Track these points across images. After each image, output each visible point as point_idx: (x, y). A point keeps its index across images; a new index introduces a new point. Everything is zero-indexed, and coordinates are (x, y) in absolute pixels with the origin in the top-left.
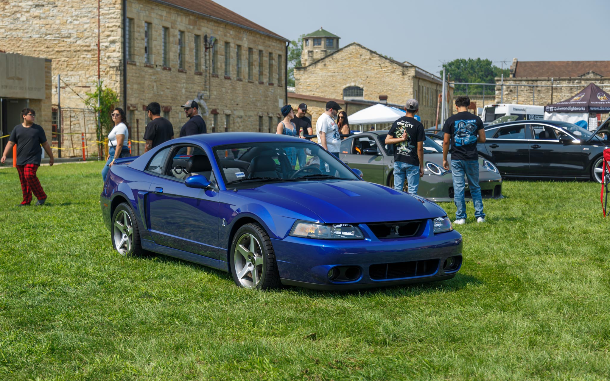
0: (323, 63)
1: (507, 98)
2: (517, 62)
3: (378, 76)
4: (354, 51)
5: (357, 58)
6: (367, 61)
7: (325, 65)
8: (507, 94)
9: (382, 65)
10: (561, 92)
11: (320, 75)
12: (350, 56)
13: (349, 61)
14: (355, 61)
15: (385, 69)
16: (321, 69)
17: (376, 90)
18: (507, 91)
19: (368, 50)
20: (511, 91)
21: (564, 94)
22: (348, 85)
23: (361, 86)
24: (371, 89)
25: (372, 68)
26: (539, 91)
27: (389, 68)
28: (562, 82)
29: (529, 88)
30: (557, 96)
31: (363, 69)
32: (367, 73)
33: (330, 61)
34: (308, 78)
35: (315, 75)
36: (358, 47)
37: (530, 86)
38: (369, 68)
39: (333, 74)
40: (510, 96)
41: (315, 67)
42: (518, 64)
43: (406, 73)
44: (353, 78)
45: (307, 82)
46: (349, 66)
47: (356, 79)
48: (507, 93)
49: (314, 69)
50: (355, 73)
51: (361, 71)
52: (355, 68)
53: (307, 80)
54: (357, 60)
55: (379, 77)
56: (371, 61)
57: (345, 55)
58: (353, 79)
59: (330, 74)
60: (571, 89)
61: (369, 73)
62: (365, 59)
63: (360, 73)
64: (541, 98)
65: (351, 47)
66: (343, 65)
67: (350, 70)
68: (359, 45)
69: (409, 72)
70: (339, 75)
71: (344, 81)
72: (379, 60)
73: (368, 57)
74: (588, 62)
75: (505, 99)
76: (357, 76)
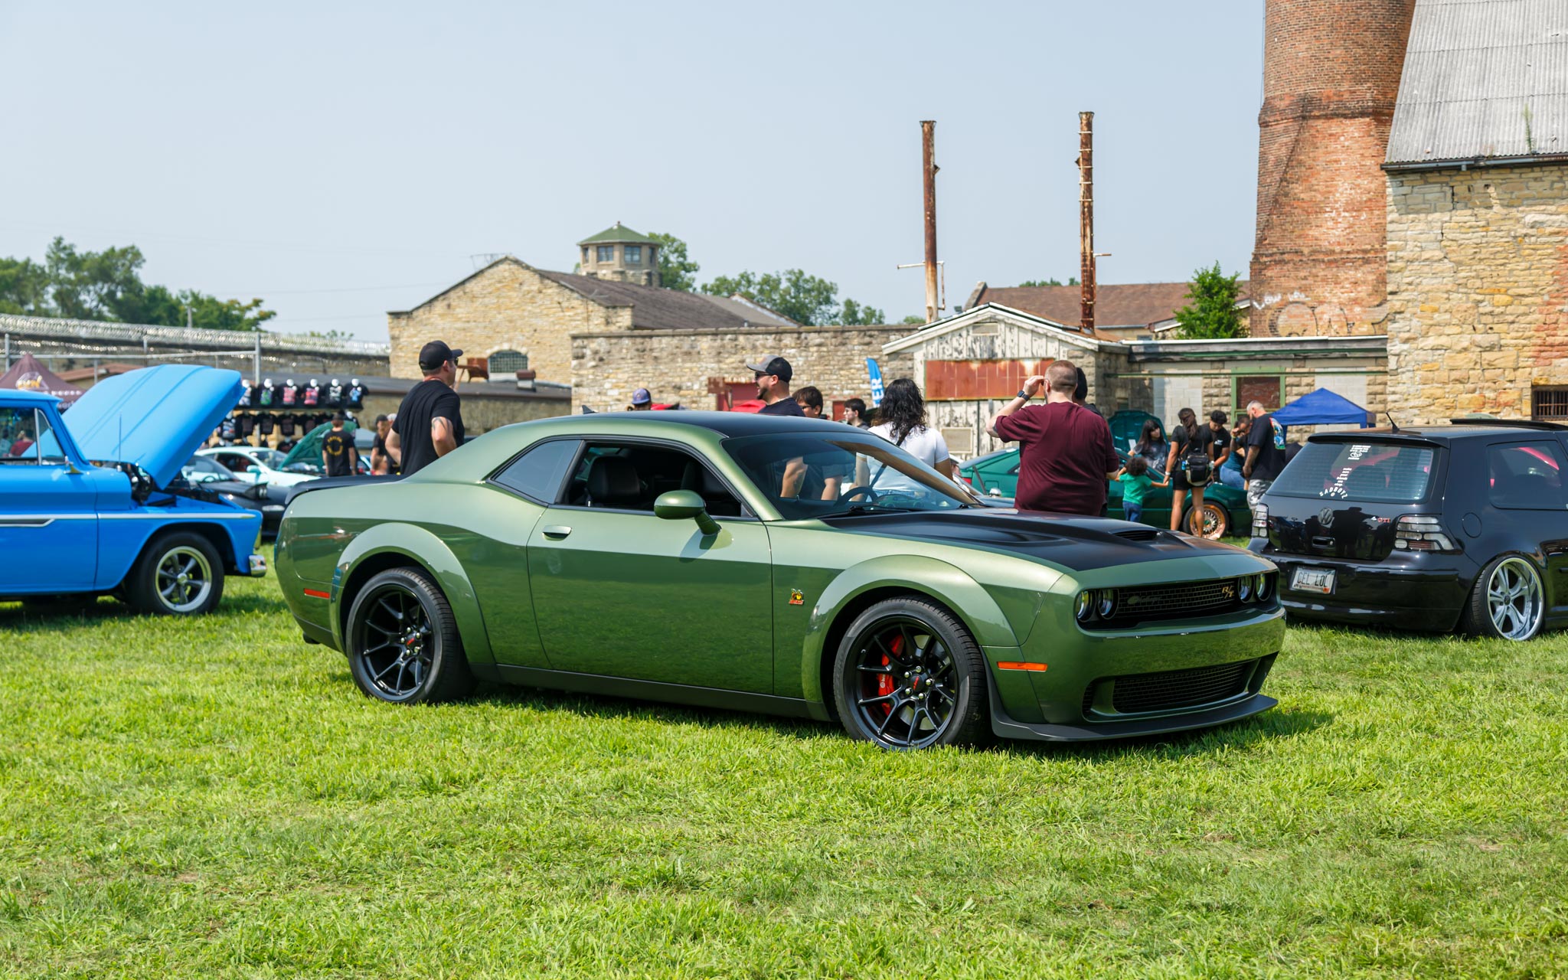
0: (446, 302)
1: (593, 374)
2: (985, 287)
3: (557, 327)
4: (506, 274)
5: (514, 289)
6: (533, 297)
7: (449, 306)
8: (594, 367)
9: (565, 304)
10: (700, 360)
11: (440, 327)
12: (499, 285)
13: (498, 297)
14: (510, 298)
15: (571, 313)
16: (441, 315)
17: (553, 359)
18: (594, 359)
19: (536, 271)
20: (601, 360)
21: (704, 365)
22: (496, 349)
23: (523, 350)
24: (543, 356)
25: (545, 312)
26: (656, 358)
27: (579, 311)
28: (699, 338)
29: (636, 353)
30: (691, 369)
31: (526, 314)
32: (534, 321)
33: (459, 297)
34: (415, 336)
35: (429, 327)
36: (514, 267)
37: (638, 350)
38: (538, 310)
39: (467, 325)
40: (599, 370)
41: (430, 312)
42: (986, 294)
43: (614, 320)
44: (507, 333)
45: (413, 343)
46: (499, 308)
47: (512, 334)
48: (593, 363)
49: (427, 315)
50: (511, 321)
51: (522, 318)
52: (509, 312)
53: (415, 339)
54: (513, 294)
55: (558, 331)
56: (541, 295)
57: (490, 285)
58: (506, 336)
59: (459, 325)
60: (720, 353)
61: (539, 323)
62: (529, 292)
63: (519, 323)
64: (662, 374)
65: (501, 267)
66: (486, 306)
67: (500, 317)
68: (517, 262)
69: (619, 319)
70: (478, 327)
71: (489, 340)
72: (559, 293)
73: (535, 288)
74: (1133, 286)
75: (591, 377)
76: (515, 329)
